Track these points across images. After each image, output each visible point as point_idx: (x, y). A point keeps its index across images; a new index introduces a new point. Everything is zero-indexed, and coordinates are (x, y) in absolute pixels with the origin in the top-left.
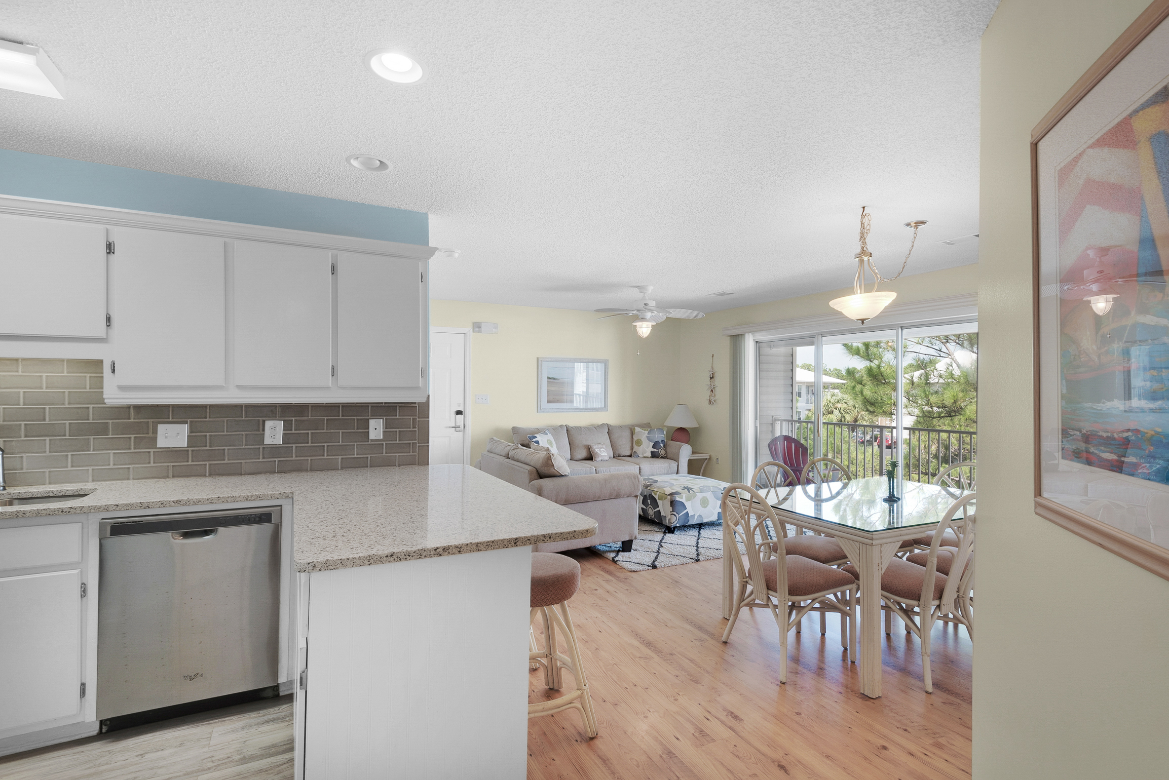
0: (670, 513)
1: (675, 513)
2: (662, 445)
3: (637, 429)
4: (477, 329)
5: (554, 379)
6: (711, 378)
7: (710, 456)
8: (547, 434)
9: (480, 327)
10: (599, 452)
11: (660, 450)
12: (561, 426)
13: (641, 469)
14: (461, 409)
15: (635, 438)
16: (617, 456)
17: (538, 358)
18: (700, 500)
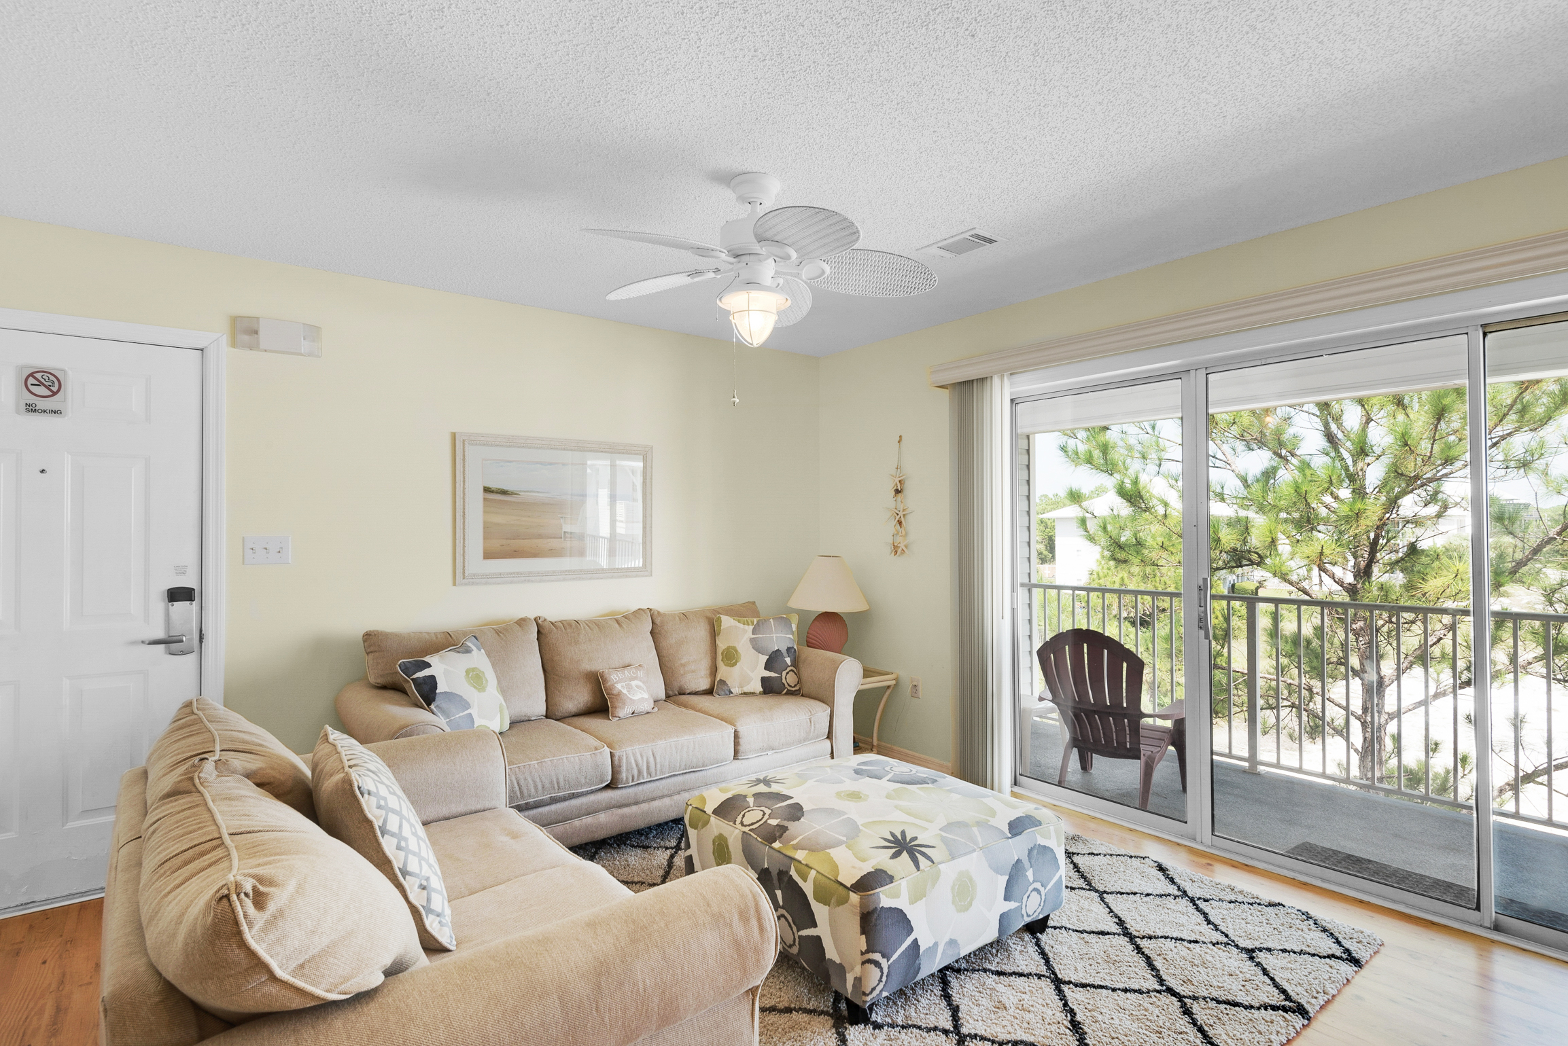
0: (859, 959)
1: (877, 956)
2: (788, 660)
3: (727, 622)
4: (246, 338)
5: (504, 492)
6: (897, 492)
7: (897, 679)
8: (468, 651)
9: (256, 332)
10: (625, 691)
11: (784, 673)
12: (522, 622)
13: (741, 734)
14: (189, 581)
15: (722, 645)
16: (675, 694)
17: (454, 436)
18: (953, 888)
